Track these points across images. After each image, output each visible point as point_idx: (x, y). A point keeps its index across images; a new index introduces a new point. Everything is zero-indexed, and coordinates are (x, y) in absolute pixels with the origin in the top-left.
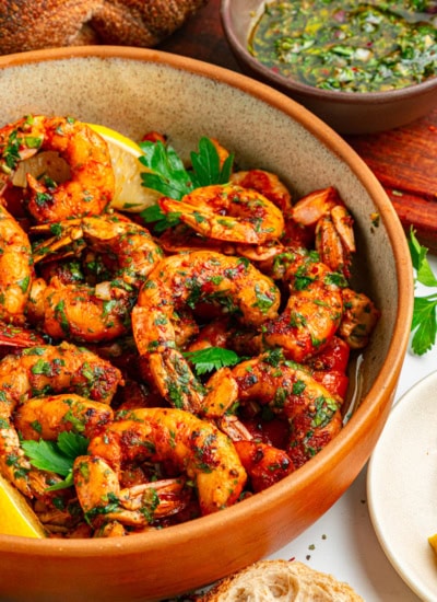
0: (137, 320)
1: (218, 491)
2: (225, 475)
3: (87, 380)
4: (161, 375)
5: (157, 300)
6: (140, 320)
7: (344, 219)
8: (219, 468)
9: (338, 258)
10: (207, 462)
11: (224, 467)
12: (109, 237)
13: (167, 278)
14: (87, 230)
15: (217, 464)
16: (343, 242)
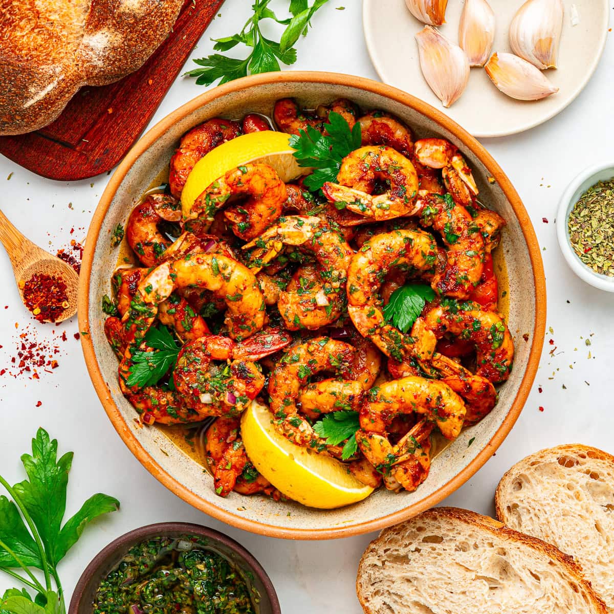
0: (354, 317)
1: (454, 430)
2: (456, 420)
3: (335, 367)
4: (384, 347)
5: (363, 299)
6: (356, 317)
7: (464, 169)
8: (451, 417)
9: (467, 198)
10: (443, 414)
11: (454, 416)
12: (302, 242)
13: (364, 280)
14: (284, 241)
15: (449, 415)
16: (468, 188)
